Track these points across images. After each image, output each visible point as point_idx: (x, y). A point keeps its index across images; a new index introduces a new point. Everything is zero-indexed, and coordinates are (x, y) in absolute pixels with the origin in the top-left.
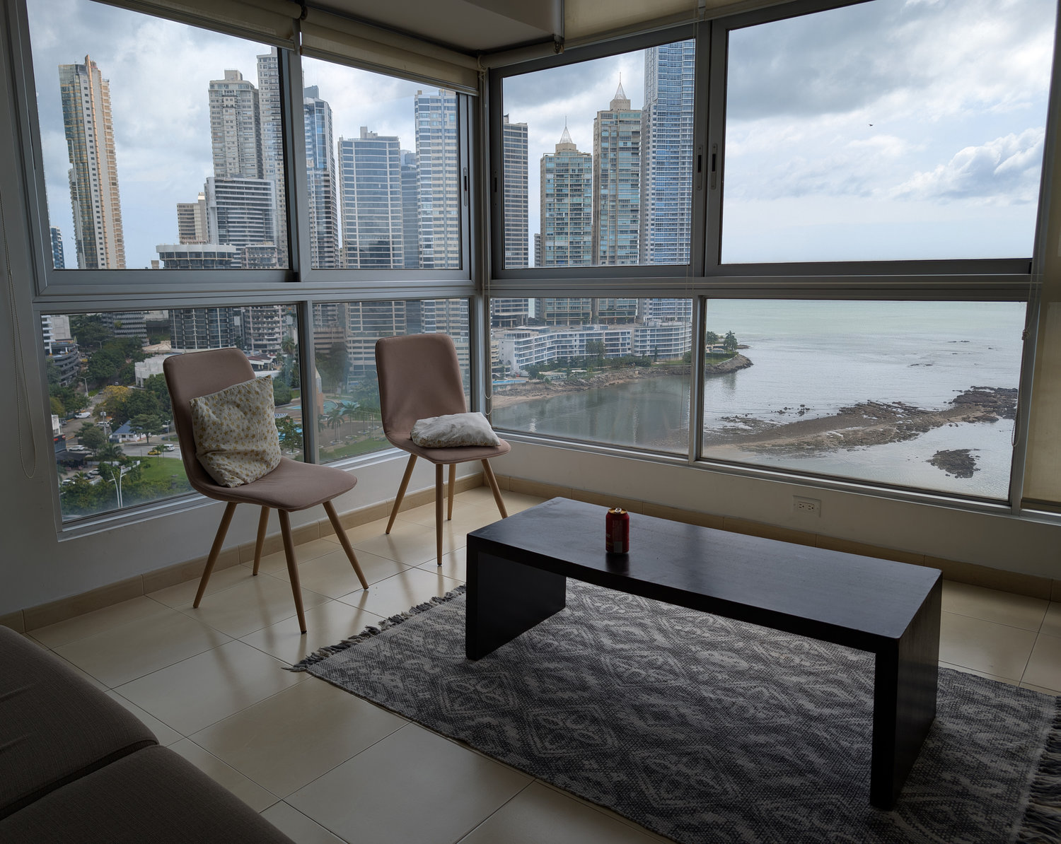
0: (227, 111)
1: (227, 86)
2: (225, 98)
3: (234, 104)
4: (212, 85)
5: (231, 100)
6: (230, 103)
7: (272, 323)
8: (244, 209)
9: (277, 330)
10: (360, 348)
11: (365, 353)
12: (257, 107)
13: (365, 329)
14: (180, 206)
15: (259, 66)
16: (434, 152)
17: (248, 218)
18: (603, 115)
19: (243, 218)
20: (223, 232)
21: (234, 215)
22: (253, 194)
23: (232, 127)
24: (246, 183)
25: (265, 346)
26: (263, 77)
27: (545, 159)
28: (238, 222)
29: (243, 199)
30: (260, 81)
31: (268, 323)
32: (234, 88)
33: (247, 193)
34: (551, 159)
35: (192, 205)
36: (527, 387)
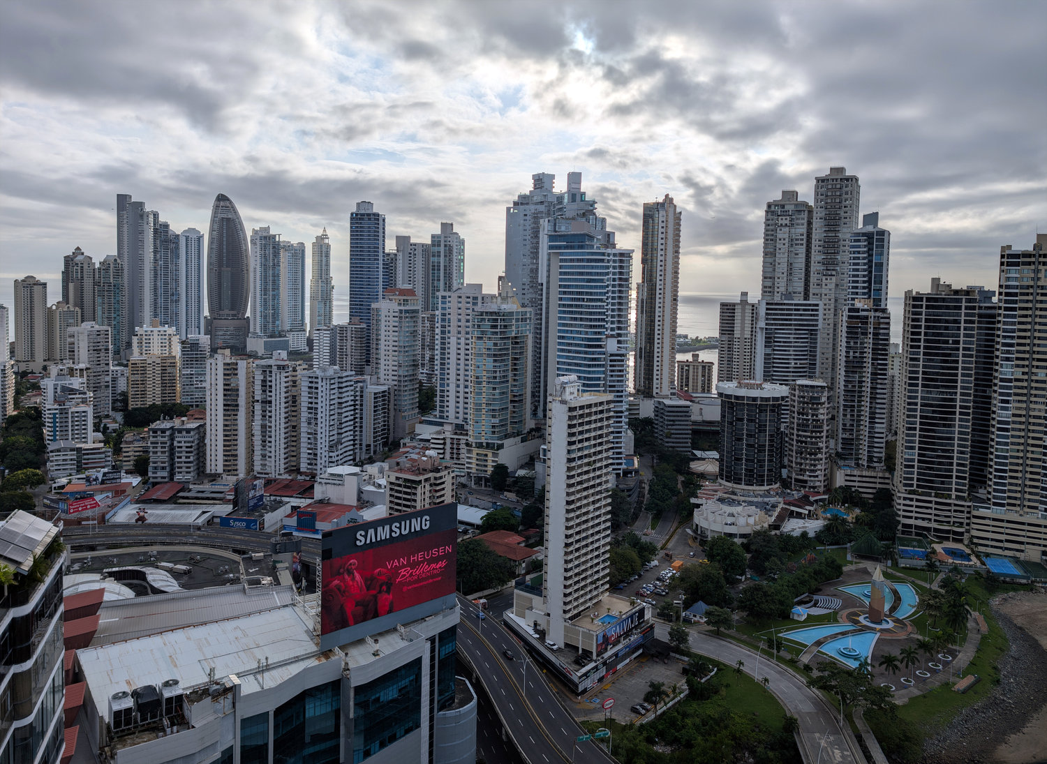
0: (781, 230)
1: (783, 206)
2: (780, 218)
3: (788, 222)
4: (769, 206)
5: (786, 219)
6: (784, 222)
7: (815, 460)
8: (791, 329)
9: (819, 467)
10: (912, 506)
11: (916, 512)
12: (810, 223)
13: (918, 486)
15: (817, 187)
17: (794, 338)
19: (789, 338)
20: (769, 351)
21: (780, 336)
22: (801, 315)
23: (784, 244)
24: (796, 305)
25: (806, 482)
26: (819, 196)
28: (785, 342)
29: (790, 320)
30: (816, 200)
31: (811, 460)
32: (790, 208)
33: (796, 315)
35: (734, 305)
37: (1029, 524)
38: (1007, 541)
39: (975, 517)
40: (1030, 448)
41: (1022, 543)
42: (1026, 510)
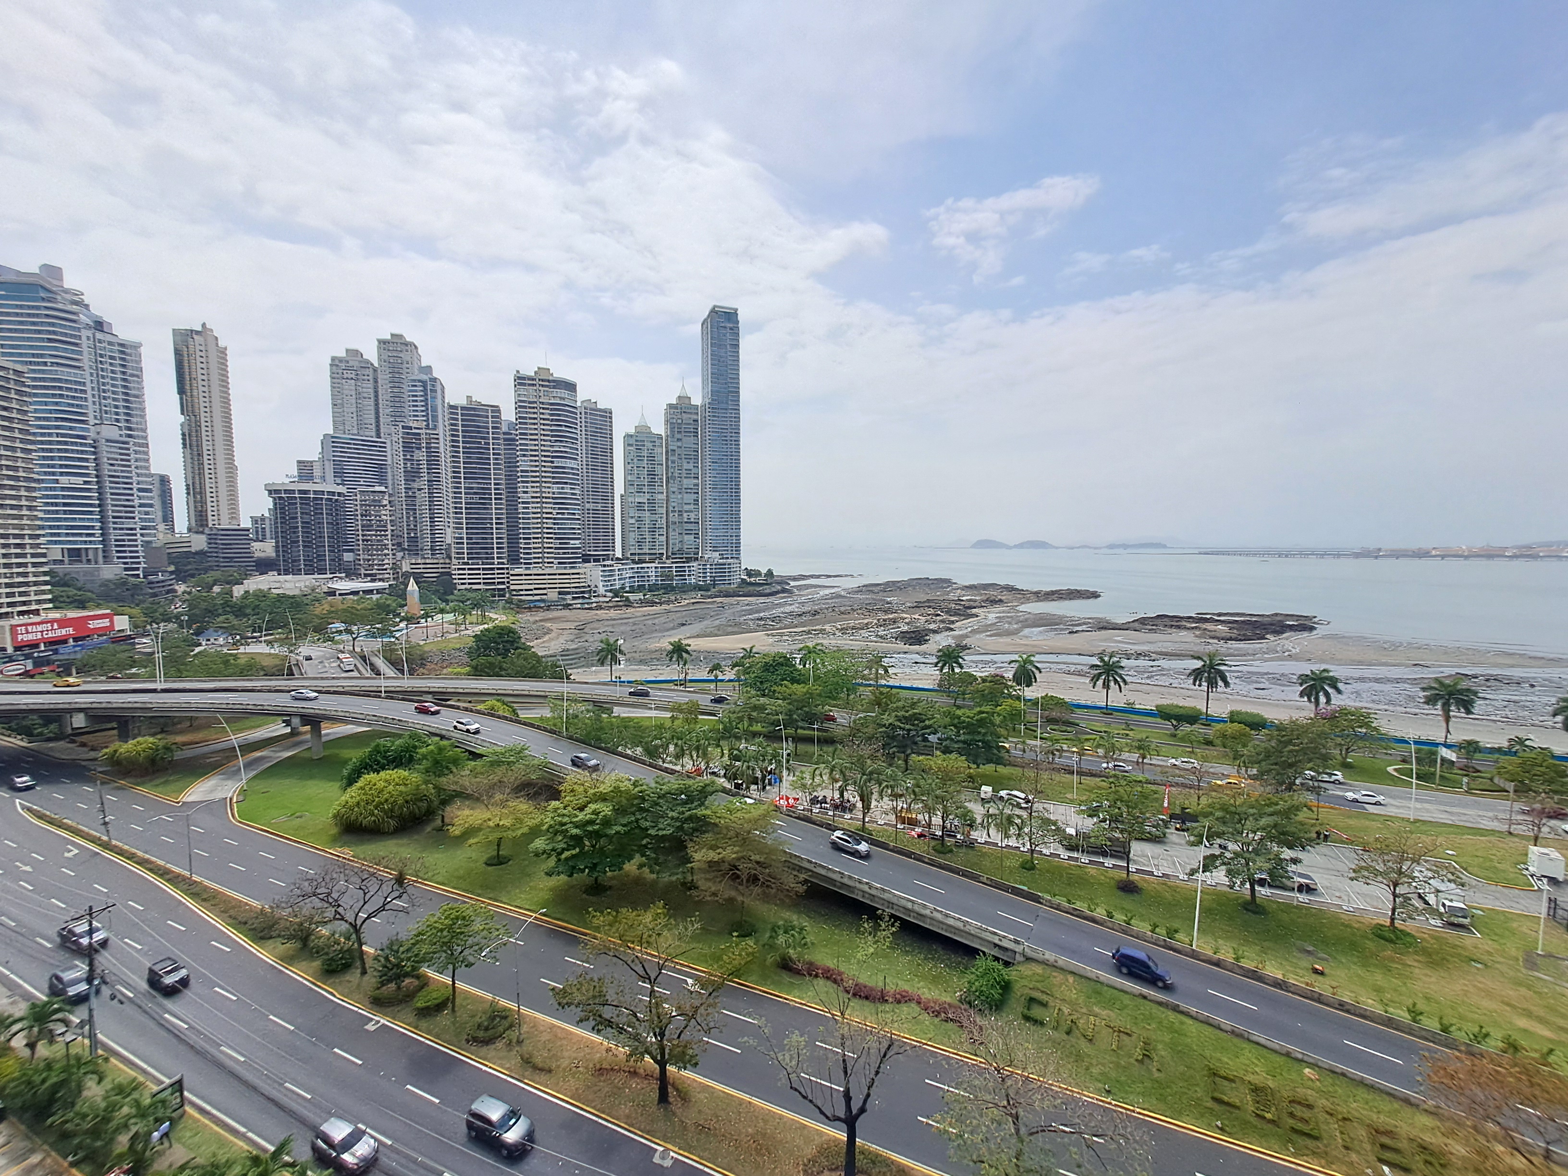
0: (346, 382)
1: (347, 361)
2: (345, 372)
3: (354, 376)
4: (333, 360)
5: (351, 373)
6: (350, 376)
8: (359, 462)
9: (386, 561)
12: (375, 379)
14: (299, 462)
15: (379, 348)
16: (530, 418)
18: (670, 406)
20: (339, 481)
22: (370, 450)
23: (351, 396)
24: (364, 441)
25: (375, 575)
26: (382, 356)
27: (628, 436)
29: (359, 454)
30: (380, 360)
31: (378, 555)
32: (355, 363)
33: (367, 450)
34: (631, 436)
35: (312, 462)
36: (610, 604)
37: (549, 575)
38: (535, 589)
39: (512, 575)
40: (545, 521)
41: (545, 589)
42: (546, 565)
